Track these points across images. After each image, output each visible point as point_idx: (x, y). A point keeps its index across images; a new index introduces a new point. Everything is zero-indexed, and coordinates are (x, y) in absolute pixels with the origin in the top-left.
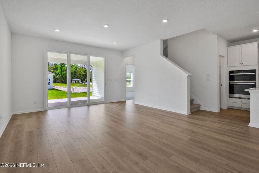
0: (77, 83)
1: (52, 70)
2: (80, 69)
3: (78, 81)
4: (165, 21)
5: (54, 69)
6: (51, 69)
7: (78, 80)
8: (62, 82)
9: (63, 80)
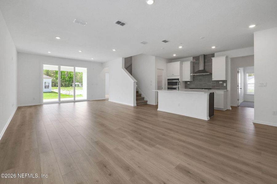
0: (77, 87)
1: (53, 74)
2: (80, 73)
3: (78, 85)
4: (114, 50)
5: (53, 73)
6: (51, 73)
7: (79, 83)
8: (62, 85)
9: (64, 84)
